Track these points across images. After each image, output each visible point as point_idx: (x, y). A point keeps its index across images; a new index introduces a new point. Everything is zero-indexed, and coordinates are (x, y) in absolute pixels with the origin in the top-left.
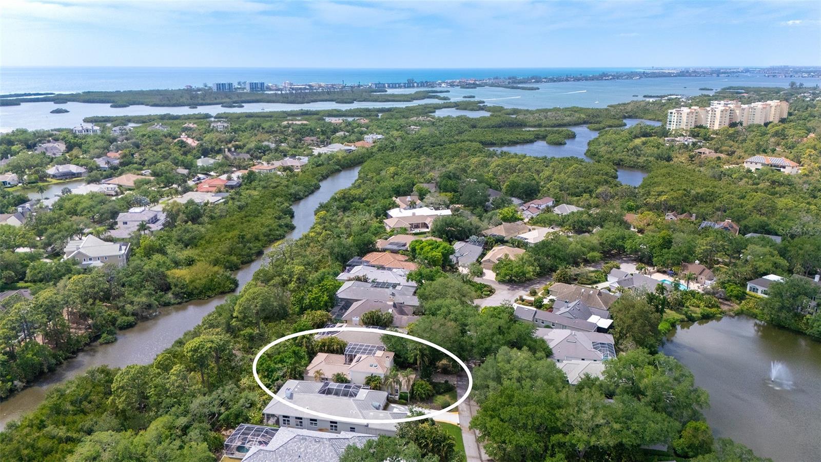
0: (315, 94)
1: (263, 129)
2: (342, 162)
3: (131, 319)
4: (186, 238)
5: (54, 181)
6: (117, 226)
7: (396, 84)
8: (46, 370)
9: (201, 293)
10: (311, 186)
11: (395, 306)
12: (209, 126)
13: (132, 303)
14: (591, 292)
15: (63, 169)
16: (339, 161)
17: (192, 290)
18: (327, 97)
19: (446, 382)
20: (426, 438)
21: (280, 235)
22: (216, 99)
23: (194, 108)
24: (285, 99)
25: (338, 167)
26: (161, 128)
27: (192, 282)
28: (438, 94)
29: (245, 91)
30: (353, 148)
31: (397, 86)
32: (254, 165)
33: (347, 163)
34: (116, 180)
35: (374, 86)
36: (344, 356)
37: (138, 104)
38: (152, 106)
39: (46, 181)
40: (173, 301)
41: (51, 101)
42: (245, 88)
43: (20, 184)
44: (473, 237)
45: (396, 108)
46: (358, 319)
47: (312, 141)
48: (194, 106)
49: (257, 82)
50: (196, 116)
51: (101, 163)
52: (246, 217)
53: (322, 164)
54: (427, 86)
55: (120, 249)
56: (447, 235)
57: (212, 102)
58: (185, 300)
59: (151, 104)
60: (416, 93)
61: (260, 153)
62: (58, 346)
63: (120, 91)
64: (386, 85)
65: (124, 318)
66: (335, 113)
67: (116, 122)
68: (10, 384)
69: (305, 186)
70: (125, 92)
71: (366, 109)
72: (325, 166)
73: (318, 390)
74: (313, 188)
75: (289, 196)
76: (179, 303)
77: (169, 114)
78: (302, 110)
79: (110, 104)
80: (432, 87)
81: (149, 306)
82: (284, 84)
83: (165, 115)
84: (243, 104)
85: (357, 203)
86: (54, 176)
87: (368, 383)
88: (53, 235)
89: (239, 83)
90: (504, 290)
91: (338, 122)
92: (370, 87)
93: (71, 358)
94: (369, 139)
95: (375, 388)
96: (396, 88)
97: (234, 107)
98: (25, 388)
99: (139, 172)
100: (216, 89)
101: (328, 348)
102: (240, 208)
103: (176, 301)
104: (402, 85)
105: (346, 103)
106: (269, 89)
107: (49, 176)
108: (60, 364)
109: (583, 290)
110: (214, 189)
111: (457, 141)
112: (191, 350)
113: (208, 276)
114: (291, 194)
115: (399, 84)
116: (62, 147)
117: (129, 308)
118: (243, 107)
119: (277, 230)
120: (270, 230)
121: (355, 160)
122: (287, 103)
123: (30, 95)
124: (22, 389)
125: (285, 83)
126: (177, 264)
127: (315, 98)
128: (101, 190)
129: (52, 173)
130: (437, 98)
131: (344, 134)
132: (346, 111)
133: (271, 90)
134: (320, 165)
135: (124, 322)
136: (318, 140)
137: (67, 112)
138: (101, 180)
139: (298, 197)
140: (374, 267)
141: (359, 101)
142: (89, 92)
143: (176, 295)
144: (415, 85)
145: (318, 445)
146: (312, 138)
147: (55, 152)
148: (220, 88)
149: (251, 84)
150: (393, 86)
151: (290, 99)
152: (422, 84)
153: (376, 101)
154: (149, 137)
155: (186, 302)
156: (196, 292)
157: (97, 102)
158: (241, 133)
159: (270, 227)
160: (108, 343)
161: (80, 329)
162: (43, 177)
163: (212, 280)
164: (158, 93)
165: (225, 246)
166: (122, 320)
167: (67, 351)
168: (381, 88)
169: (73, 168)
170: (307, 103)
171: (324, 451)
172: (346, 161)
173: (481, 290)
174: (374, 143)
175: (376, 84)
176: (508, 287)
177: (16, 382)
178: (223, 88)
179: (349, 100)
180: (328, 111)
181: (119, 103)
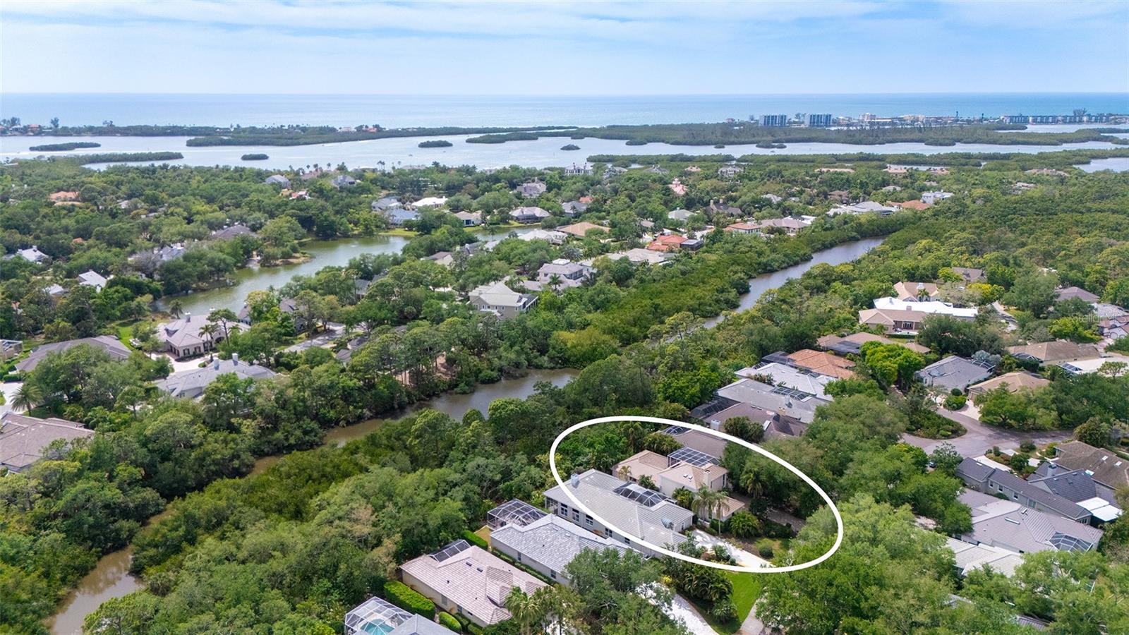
0: (899, 131)
1: (782, 177)
2: (864, 228)
3: (495, 374)
4: (598, 299)
5: (516, 224)
6: (538, 278)
7: (1048, 117)
8: (396, 406)
9: (577, 361)
10: (798, 256)
11: (777, 418)
12: (717, 171)
13: (500, 358)
14: (1118, 464)
15: (528, 211)
16: (860, 225)
17: (569, 357)
18: (917, 135)
19: (789, 526)
20: (693, 573)
21: (712, 312)
22: (754, 136)
23: (720, 147)
24: (849, 138)
25: (854, 234)
26: (658, 171)
27: (574, 347)
28: (1115, 135)
29: (802, 126)
30: (894, 209)
31: (1050, 120)
32: (735, 223)
33: (873, 230)
34: (569, 229)
35: (1008, 121)
36: (667, 459)
37: (658, 141)
38: (672, 144)
39: (508, 223)
40: (546, 365)
41: (569, 136)
42: (803, 123)
43: (483, 225)
44: (981, 353)
45: (1019, 154)
46: (718, 423)
47: (840, 196)
48: (720, 145)
49: (820, 114)
50: (714, 158)
51: (567, 208)
52: (682, 285)
53: (832, 228)
54: (1108, 121)
55: (519, 301)
56: (940, 345)
57: (747, 140)
58: (559, 366)
59: (671, 141)
60: (1079, 131)
61: (755, 208)
62: (418, 386)
63: (647, 126)
64: (1031, 119)
65: (489, 372)
66: (911, 159)
67: (617, 163)
68: (360, 410)
69: (785, 255)
70: (653, 126)
71: (966, 154)
72: (833, 232)
73: (614, 488)
74: (798, 258)
75: (756, 266)
76: (552, 368)
77: (682, 155)
78: (861, 153)
79: (626, 141)
80: (1116, 123)
81: (518, 365)
82: (860, 116)
83: (676, 156)
84: (785, 144)
85: (837, 285)
86: (517, 219)
87: (675, 497)
88: (470, 277)
89: (798, 116)
90: (981, 435)
91: (899, 171)
92: (1002, 121)
93: (425, 400)
94: (929, 197)
95: (681, 504)
96: (1047, 123)
97: (773, 147)
98: (370, 418)
99: (600, 222)
100: (763, 123)
101: (658, 447)
102: (683, 273)
103: (549, 366)
104: (1060, 118)
105: (941, 145)
106: (837, 123)
107: (512, 218)
108: (411, 403)
109: (1105, 458)
110: (665, 248)
111: (1089, 210)
112: (493, 409)
113: (592, 344)
114: (759, 264)
115: (1054, 117)
116: (542, 187)
117: (496, 362)
118: (785, 147)
119: (710, 305)
120: (700, 305)
121: (887, 226)
122: (850, 143)
123: (553, 128)
124: (369, 419)
125: (864, 116)
126: (570, 326)
127: (897, 136)
128: (549, 237)
129: (516, 215)
130: (1110, 141)
131: (895, 189)
132: (931, 156)
133: (839, 124)
134: (826, 230)
135: (486, 376)
136: (850, 195)
137: (578, 148)
138: (555, 227)
139: (769, 268)
140: (796, 368)
141: (965, 143)
142: (614, 126)
143: (552, 359)
144: (1085, 119)
145: (566, 540)
146: (841, 193)
147: (532, 193)
148: (768, 122)
149: (812, 117)
150: (1043, 120)
151: (858, 137)
152: (1099, 118)
153: (995, 142)
154: (635, 181)
155: (560, 368)
156: (572, 359)
157: (616, 139)
158: (746, 180)
159: (702, 300)
160: (464, 393)
161: (446, 375)
162: (505, 219)
163: (595, 349)
164: (689, 127)
165: (630, 315)
166: (487, 373)
167: (422, 393)
168: (1020, 122)
169: (538, 212)
170: (880, 144)
171: (569, 548)
172: (871, 227)
173: (939, 427)
174: (936, 204)
175: (1011, 118)
176: (992, 433)
177: (365, 410)
178: (772, 123)
179: (947, 141)
180: (901, 156)
181: (638, 139)
